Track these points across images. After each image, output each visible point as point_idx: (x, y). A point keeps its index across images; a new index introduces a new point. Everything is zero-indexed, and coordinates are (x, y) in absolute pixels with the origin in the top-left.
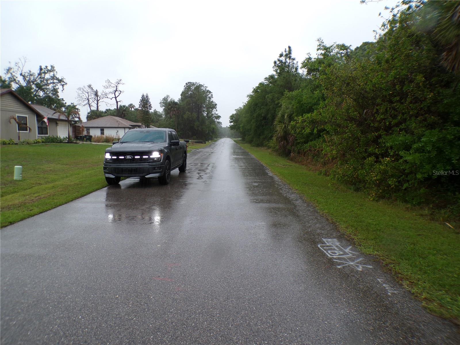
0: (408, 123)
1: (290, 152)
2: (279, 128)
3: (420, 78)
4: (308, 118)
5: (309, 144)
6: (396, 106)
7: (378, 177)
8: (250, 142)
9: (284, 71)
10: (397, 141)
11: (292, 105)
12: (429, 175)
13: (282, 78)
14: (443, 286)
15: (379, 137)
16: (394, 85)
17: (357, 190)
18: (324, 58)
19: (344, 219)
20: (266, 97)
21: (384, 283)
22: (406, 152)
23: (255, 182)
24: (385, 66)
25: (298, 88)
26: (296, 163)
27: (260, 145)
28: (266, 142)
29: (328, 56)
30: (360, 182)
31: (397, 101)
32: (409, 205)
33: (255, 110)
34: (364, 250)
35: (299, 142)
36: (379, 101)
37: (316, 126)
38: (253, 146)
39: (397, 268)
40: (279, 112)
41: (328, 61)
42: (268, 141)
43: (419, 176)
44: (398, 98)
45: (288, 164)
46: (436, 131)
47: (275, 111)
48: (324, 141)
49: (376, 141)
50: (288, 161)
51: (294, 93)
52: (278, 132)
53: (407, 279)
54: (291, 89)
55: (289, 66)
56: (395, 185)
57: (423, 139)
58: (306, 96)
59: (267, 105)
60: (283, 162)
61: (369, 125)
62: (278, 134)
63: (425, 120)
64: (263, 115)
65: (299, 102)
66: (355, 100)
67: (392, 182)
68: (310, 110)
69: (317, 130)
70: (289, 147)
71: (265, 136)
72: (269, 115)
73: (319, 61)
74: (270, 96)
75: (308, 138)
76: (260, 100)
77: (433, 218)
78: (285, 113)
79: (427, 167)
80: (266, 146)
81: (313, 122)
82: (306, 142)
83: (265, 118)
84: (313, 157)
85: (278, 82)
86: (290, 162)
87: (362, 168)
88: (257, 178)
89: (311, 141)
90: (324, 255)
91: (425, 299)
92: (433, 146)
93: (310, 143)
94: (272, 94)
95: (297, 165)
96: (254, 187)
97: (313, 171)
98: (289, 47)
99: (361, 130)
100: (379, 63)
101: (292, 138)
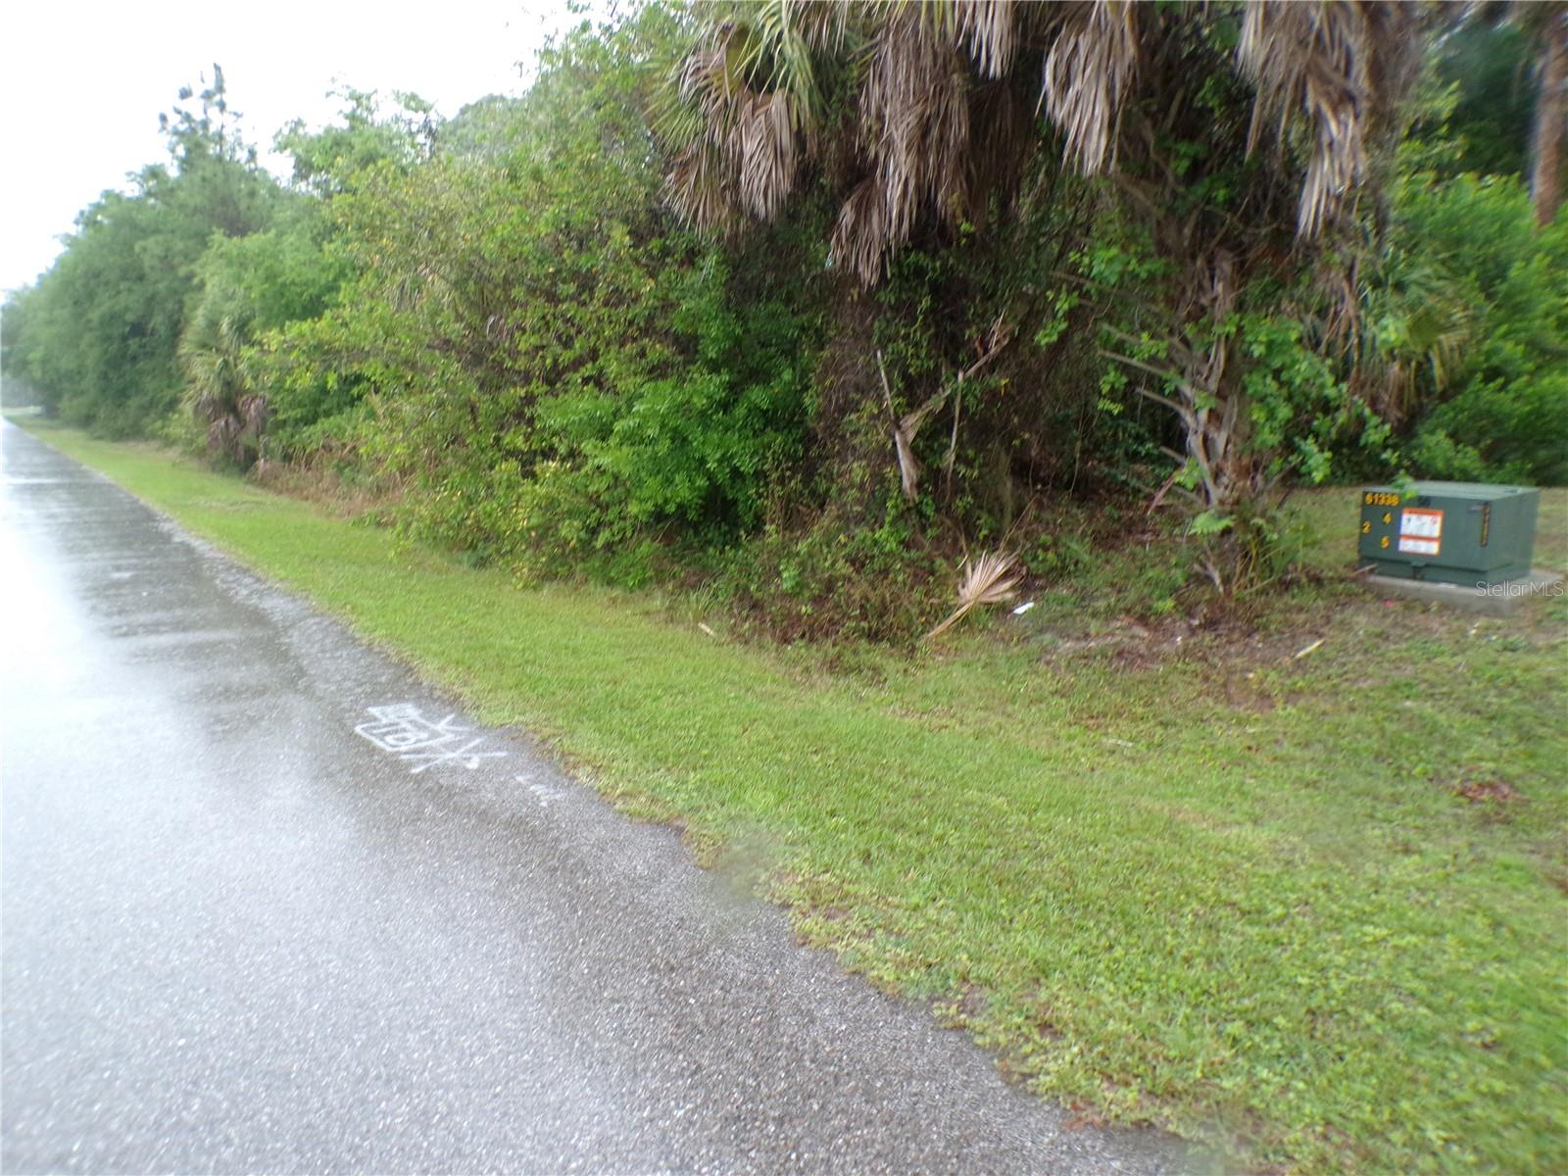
0: (601, 361)
1: (251, 457)
2: (202, 371)
3: (620, 236)
4: (302, 335)
5: (319, 426)
6: (568, 310)
7: (534, 521)
8: (86, 421)
9: (204, 156)
10: (574, 413)
11: (244, 285)
12: (656, 505)
13: (197, 177)
14: (663, 760)
15: (530, 400)
16: (558, 249)
17: (482, 563)
18: (352, 128)
19: (434, 647)
20: (137, 248)
21: (534, 782)
22: (600, 444)
23: (118, 569)
24: (530, 187)
25: (261, 224)
26: (280, 492)
27: (129, 433)
28: (155, 421)
29: (364, 121)
30: (487, 539)
31: (572, 298)
32: (617, 592)
33: (91, 296)
34: (487, 719)
35: (285, 422)
36: (518, 293)
37: (335, 364)
38: (100, 438)
39: (567, 742)
40: (195, 308)
41: (365, 143)
42: (163, 416)
43: (633, 508)
44: (572, 288)
45: (247, 498)
46: (666, 386)
47: (181, 304)
48: (372, 415)
49: (521, 415)
50: (249, 488)
51: (253, 242)
52: (199, 385)
53: (588, 762)
54: (238, 227)
55: (221, 137)
56: (580, 540)
57: (639, 407)
58: (295, 257)
59: (141, 278)
60: (227, 492)
61: (501, 364)
62: (202, 389)
63: (642, 354)
64: (130, 317)
65: (271, 277)
66: (456, 285)
67: (570, 530)
68: (313, 309)
69: (335, 376)
70: (246, 438)
71: (148, 398)
72: (158, 322)
73: (335, 138)
74: (153, 245)
75: (316, 405)
76: (111, 260)
77: (671, 617)
78: (222, 313)
79: (650, 481)
80: (153, 436)
81: (324, 353)
82: (311, 420)
83: (138, 329)
84: (341, 470)
85: (182, 195)
86: (259, 491)
87: (490, 496)
88: (127, 553)
89: (328, 414)
90: (372, 751)
91: (623, 794)
92: (663, 426)
93: (323, 424)
94: (160, 238)
95: (284, 500)
96: (117, 585)
97: (341, 516)
98: (217, 68)
99: (478, 378)
100: (513, 177)
101: (257, 408)
